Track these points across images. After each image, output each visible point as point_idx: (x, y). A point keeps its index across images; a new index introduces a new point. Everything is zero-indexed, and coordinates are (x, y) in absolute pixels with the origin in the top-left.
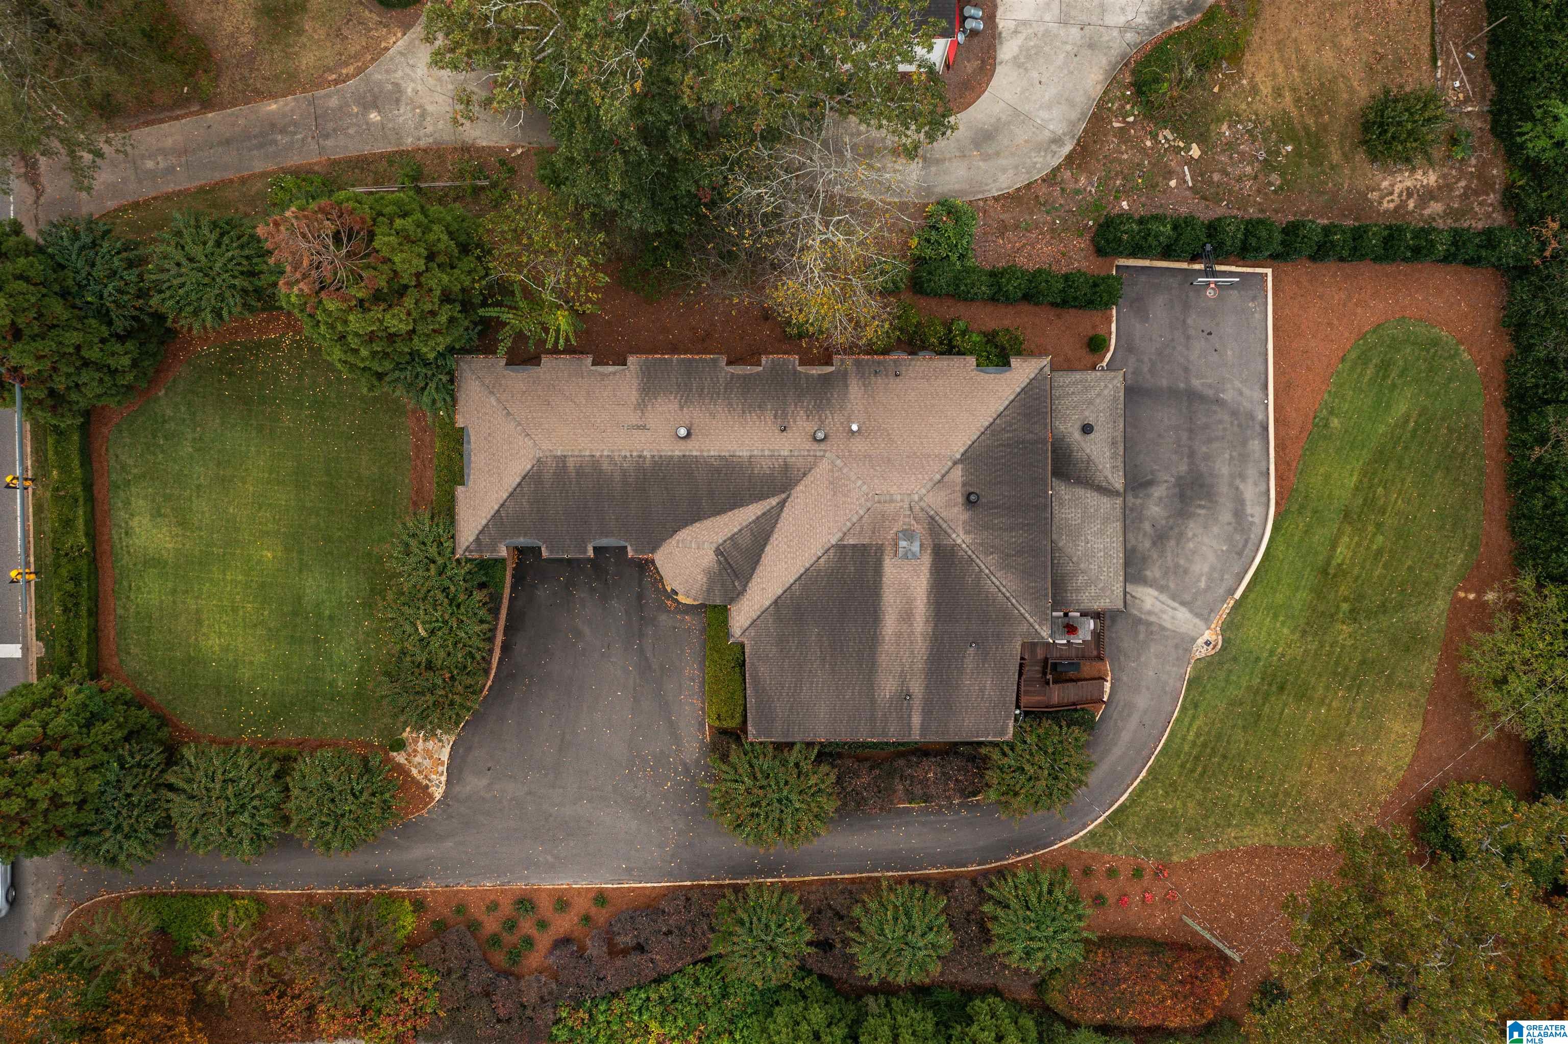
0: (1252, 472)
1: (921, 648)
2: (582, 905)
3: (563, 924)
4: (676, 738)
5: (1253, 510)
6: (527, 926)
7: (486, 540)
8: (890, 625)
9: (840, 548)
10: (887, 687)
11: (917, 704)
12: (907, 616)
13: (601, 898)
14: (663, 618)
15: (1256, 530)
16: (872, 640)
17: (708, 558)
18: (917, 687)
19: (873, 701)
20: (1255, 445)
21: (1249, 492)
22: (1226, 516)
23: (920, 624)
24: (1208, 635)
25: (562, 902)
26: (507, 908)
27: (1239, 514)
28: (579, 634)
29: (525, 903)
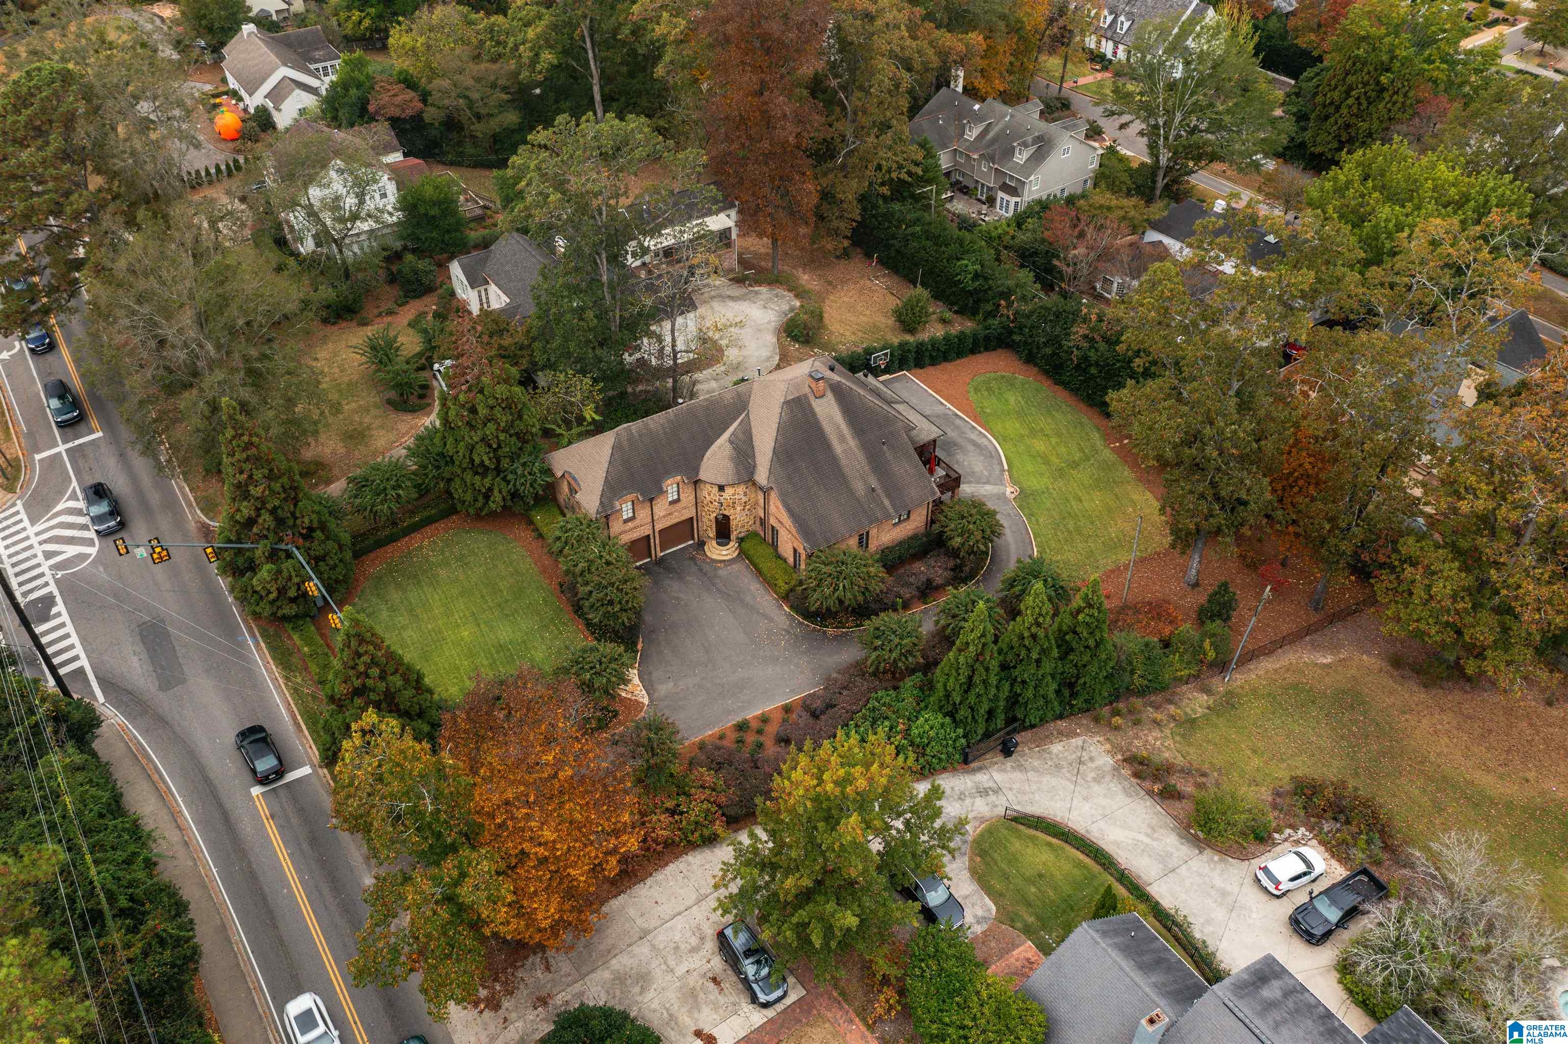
0: (967, 430)
1: (860, 456)
2: (778, 717)
3: (772, 729)
4: (771, 620)
5: (983, 441)
6: (751, 738)
7: (606, 501)
8: (838, 448)
9: (787, 403)
10: (859, 488)
11: (879, 491)
12: (842, 439)
13: (787, 709)
14: (721, 572)
15: (990, 447)
16: (834, 461)
17: (728, 450)
18: (874, 483)
19: (857, 499)
20: (958, 421)
21: (973, 436)
22: (971, 448)
23: (852, 443)
24: (1009, 490)
25: (764, 719)
26: (733, 736)
27: (975, 444)
28: (678, 599)
29: (742, 727)
